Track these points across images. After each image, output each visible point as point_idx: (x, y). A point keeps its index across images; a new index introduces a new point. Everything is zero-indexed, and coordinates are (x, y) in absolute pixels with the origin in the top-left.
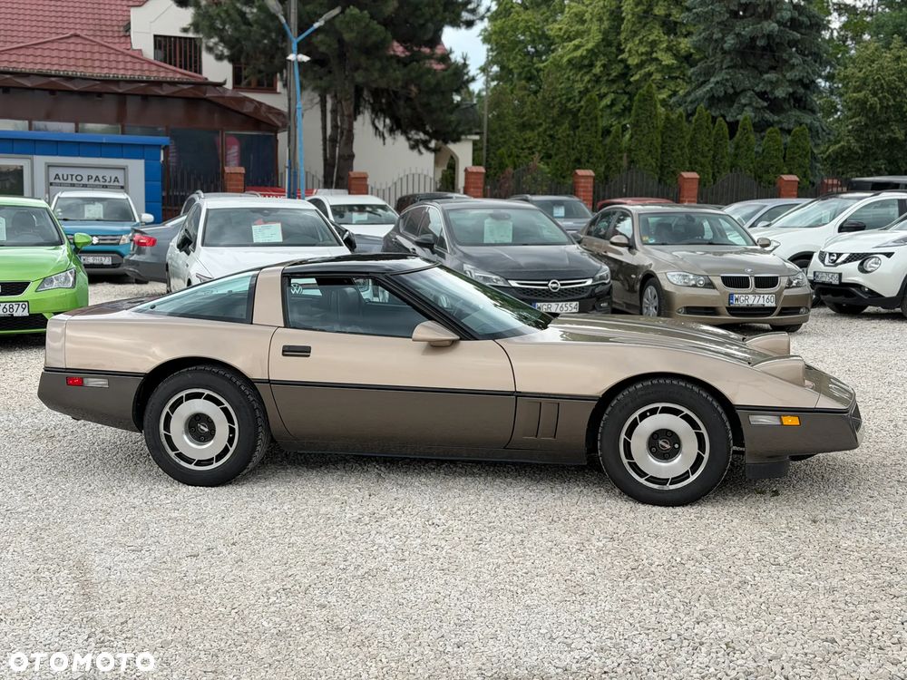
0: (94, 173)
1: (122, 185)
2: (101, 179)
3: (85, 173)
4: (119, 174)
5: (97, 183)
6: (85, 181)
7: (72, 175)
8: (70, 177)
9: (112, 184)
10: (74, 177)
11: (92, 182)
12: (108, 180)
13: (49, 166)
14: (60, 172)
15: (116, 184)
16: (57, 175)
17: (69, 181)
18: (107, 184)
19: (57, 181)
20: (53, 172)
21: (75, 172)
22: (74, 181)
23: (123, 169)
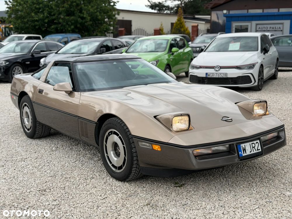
0: (272, 26)
1: (281, 29)
2: (274, 28)
3: (269, 26)
4: (281, 26)
5: (273, 29)
6: (269, 29)
7: (264, 27)
8: (264, 28)
9: (278, 29)
10: (265, 28)
11: (271, 29)
12: (277, 28)
13: (257, 24)
14: (260, 26)
15: (280, 29)
16: (259, 27)
17: (263, 29)
18: (276, 30)
19: (259, 30)
20: (258, 26)
21: (265, 26)
22: (265, 29)
23: (282, 24)
